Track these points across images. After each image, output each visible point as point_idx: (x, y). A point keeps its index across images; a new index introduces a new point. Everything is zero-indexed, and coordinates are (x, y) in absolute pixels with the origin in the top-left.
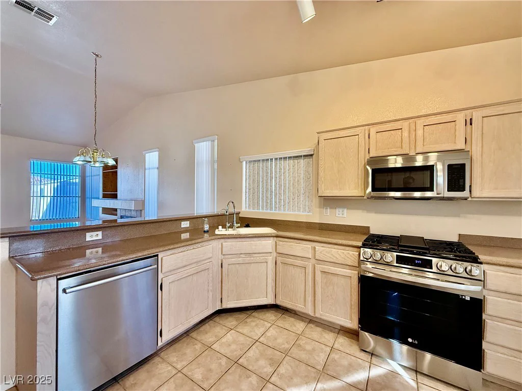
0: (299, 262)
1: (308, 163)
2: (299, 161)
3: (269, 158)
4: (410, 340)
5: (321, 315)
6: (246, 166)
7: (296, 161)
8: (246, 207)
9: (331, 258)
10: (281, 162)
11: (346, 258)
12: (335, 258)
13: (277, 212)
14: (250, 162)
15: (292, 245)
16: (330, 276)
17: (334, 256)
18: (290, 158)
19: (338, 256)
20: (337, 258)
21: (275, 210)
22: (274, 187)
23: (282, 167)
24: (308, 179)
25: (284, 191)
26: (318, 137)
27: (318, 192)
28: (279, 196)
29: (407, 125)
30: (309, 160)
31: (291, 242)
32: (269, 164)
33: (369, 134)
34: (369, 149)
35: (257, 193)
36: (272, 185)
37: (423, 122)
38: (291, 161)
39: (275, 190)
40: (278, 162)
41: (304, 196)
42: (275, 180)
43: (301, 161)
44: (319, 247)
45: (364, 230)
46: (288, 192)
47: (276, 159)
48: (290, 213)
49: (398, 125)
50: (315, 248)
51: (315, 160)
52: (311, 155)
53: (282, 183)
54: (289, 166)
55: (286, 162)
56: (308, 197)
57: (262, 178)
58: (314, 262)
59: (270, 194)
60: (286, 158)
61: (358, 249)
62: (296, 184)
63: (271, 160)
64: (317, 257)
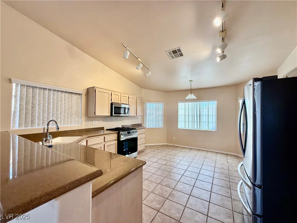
0: (98, 146)
1: (78, 98)
2: (72, 95)
3: (47, 88)
7: (70, 95)
8: (14, 126)
9: (110, 139)
10: (59, 93)
11: (114, 137)
14: (23, 85)
16: (110, 146)
20: (112, 139)
21: (52, 125)
22: (51, 109)
23: (60, 97)
24: (78, 106)
25: (61, 112)
26: (95, 89)
27: (95, 114)
28: (57, 116)
29: (119, 94)
30: (79, 96)
31: (94, 138)
32: (47, 92)
33: (111, 94)
34: (111, 99)
35: (32, 113)
36: (50, 108)
37: (122, 95)
38: (67, 95)
39: (53, 111)
40: (56, 93)
41: (75, 115)
42: (53, 105)
43: (74, 96)
44: (106, 137)
45: (102, 129)
46: (64, 113)
47: (54, 90)
48: (66, 126)
49: (118, 94)
50: (105, 137)
51: (84, 97)
52: (80, 94)
53: (59, 107)
54: (65, 97)
55: (63, 94)
56: (78, 116)
57: (39, 101)
58: (104, 143)
59: (48, 114)
60: (63, 91)
61: (117, 133)
62: (70, 109)
63: (50, 90)
64: (105, 141)
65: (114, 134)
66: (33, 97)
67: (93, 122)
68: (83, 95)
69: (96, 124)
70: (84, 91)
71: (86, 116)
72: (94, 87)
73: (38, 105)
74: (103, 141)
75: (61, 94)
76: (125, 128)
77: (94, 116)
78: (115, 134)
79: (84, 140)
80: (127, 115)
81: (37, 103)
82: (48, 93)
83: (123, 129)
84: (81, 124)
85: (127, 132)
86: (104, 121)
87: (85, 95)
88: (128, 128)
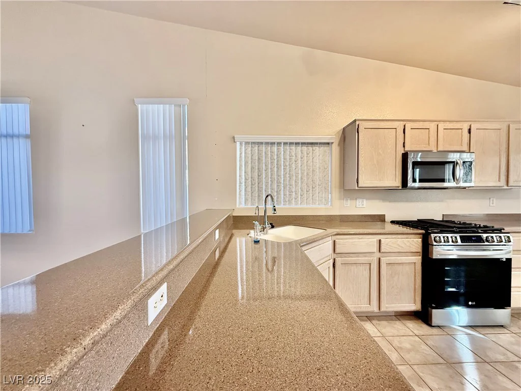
0: (362, 259)
1: (325, 151)
2: (314, 148)
3: (276, 141)
4: (470, 303)
5: (387, 308)
6: (240, 149)
7: (310, 148)
8: (240, 203)
9: (396, 248)
10: (292, 148)
11: (411, 246)
12: (400, 248)
13: (287, 206)
14: (247, 143)
15: (355, 242)
16: (396, 267)
17: (400, 246)
18: (303, 144)
19: (403, 246)
20: (403, 247)
21: (284, 205)
22: (282, 176)
23: (293, 154)
24: (325, 168)
25: (296, 182)
26: (357, 124)
27: (358, 183)
28: (290, 188)
29: (432, 126)
30: (326, 148)
31: (352, 239)
32: (275, 148)
33: (404, 130)
34: (404, 143)
35: (258, 184)
36: (280, 175)
37: (441, 126)
38: (305, 148)
39: (284, 180)
40: (288, 148)
41: (320, 187)
42: (284, 169)
43: (316, 148)
44: (385, 240)
45: (381, 219)
46: (302, 183)
47: (285, 144)
48: (305, 206)
49: (426, 125)
50: (380, 240)
51: (335, 148)
52: (328, 143)
53: (293, 172)
54: (302, 153)
55: (299, 148)
56: (325, 188)
57: (266, 165)
58: (378, 255)
59: (277, 186)
60: (299, 143)
61: (422, 236)
62: (311, 174)
63: (279, 144)
64: (382, 250)
65: (411, 236)
66: (259, 159)
67: (357, 200)
68: (334, 145)
69: (364, 206)
70: (335, 135)
71: (340, 187)
72: (355, 121)
73: (265, 171)
74: (375, 249)
75: (296, 149)
76: (453, 222)
77: (357, 188)
78: (413, 236)
79: (328, 239)
80: (462, 184)
81: (263, 168)
82: (277, 149)
83: (446, 226)
84: (331, 205)
85: (458, 236)
86: (384, 200)
87: (339, 145)
88: (464, 223)
